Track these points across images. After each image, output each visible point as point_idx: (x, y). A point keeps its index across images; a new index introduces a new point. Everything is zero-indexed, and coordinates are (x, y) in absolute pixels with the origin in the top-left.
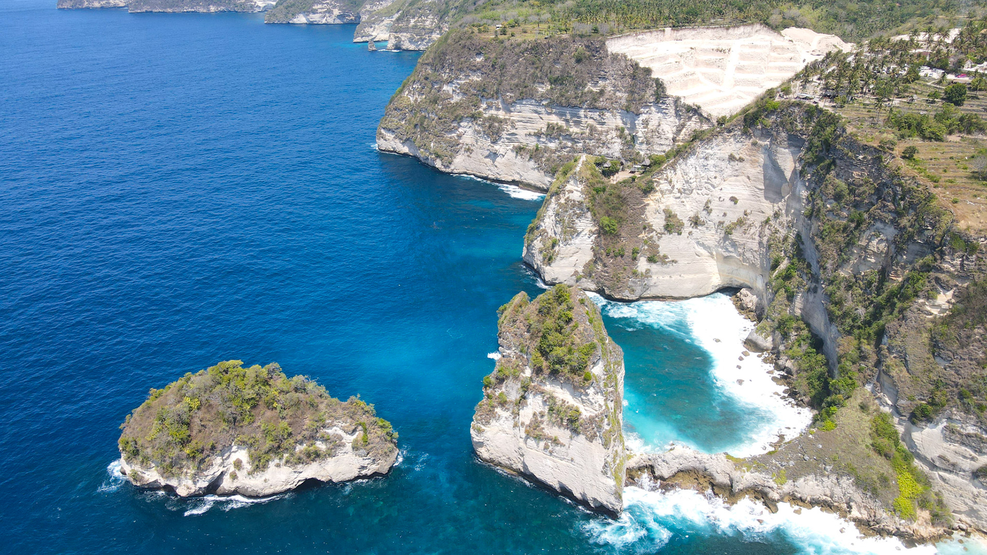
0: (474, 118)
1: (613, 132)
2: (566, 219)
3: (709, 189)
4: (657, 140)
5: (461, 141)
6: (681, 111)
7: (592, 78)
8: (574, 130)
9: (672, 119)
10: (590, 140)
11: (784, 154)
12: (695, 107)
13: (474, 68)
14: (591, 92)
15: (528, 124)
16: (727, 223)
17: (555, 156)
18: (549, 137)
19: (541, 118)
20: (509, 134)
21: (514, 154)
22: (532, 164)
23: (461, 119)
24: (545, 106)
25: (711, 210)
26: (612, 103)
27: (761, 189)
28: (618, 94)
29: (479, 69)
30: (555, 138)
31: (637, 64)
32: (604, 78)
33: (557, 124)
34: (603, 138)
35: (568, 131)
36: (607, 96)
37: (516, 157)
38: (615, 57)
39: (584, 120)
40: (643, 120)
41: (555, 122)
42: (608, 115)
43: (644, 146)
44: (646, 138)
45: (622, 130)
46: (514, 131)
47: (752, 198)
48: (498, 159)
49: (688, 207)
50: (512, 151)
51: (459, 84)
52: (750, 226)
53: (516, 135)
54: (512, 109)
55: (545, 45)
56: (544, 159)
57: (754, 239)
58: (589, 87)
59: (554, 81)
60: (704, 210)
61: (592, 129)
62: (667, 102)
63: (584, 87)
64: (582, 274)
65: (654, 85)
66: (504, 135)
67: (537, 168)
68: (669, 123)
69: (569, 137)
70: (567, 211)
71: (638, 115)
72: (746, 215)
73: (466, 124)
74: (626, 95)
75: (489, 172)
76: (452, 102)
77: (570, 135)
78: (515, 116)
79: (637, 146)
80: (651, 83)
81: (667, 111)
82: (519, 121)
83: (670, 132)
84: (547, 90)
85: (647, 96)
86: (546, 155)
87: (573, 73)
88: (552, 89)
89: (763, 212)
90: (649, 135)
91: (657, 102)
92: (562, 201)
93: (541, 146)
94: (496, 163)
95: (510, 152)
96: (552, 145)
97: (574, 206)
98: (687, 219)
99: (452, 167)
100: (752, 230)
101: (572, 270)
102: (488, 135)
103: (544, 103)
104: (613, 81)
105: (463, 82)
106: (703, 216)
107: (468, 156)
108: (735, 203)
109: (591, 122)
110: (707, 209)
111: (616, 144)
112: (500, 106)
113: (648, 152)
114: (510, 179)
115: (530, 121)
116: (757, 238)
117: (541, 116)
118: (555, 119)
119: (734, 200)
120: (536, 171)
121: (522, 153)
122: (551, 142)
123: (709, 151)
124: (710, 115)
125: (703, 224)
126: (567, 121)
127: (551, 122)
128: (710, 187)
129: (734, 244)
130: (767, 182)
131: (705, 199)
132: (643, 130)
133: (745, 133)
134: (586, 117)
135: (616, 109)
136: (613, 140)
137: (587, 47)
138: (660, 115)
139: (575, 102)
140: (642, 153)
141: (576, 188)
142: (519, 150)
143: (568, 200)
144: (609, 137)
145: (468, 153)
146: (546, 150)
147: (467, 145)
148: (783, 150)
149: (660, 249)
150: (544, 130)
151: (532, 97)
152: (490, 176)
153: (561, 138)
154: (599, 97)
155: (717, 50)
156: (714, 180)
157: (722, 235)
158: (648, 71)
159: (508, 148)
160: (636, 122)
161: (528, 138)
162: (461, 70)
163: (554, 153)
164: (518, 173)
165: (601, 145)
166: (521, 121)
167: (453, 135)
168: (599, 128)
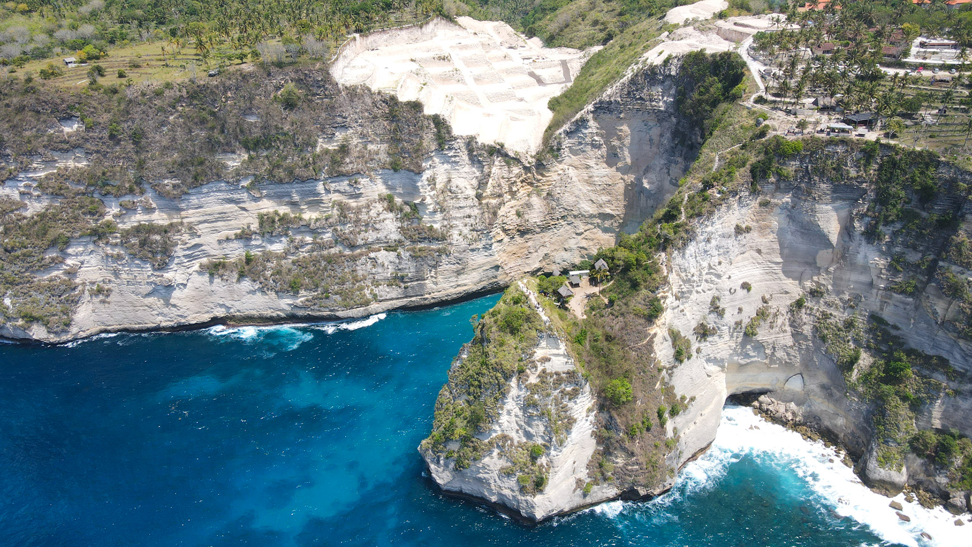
0: (99, 235)
1: (377, 205)
2: (552, 409)
3: (712, 282)
4: (451, 203)
5: (78, 281)
6: (480, 155)
7: (322, 130)
8: (309, 215)
9: (467, 169)
10: (345, 224)
11: (827, 212)
12: (498, 147)
13: (66, 146)
14: (327, 152)
15: (219, 224)
16: (746, 322)
17: (287, 263)
18: (267, 236)
19: (244, 209)
20: (188, 249)
21: (206, 277)
22: (246, 284)
23: (67, 243)
24: (248, 189)
25: (723, 310)
26: (366, 162)
27: (779, 263)
28: (371, 147)
29: (76, 146)
30: (280, 236)
31: (393, 98)
32: (344, 127)
33: (276, 213)
34: (363, 217)
35: (301, 219)
36: (355, 153)
37: (211, 282)
38: (353, 93)
39: (325, 198)
40: (428, 180)
41: (271, 210)
42: (363, 181)
43: (439, 216)
44: (438, 204)
45: (390, 199)
46: (197, 241)
47: (767, 277)
48: (176, 293)
49: (689, 315)
50: (200, 273)
51: (34, 180)
52: (776, 315)
53: (201, 245)
54: (183, 205)
55: (217, 87)
56: (268, 273)
57: (785, 331)
58: (322, 145)
59: (252, 145)
60: (710, 312)
61: (343, 208)
62: (456, 146)
63: (314, 146)
64: (588, 480)
65: (432, 125)
66: (179, 251)
67: (262, 290)
68: (464, 175)
69: (307, 228)
70: (548, 395)
71: (419, 173)
72: (766, 302)
73: (81, 249)
74: (384, 147)
75: (160, 318)
76: (28, 214)
77: (308, 226)
78: (191, 216)
79: (426, 218)
80: (426, 123)
81: (457, 159)
82: (201, 222)
83: (468, 187)
84: (244, 162)
85: (425, 144)
86: (269, 265)
87: (286, 128)
88: (251, 158)
89: (787, 293)
90: (441, 198)
91: (440, 148)
92: (533, 379)
93: (254, 252)
94: (172, 301)
95: (195, 275)
96: (277, 247)
97: (559, 381)
98: (692, 332)
99: (74, 330)
100: (780, 321)
101: (572, 481)
102: (144, 259)
103: (245, 183)
104: (359, 129)
105: (42, 174)
106: (711, 321)
107: (103, 302)
108: (749, 290)
109: (336, 197)
110: (716, 308)
111: (387, 222)
112: (154, 205)
113: (446, 223)
114: (206, 318)
115: (223, 217)
116: (788, 329)
117: (242, 205)
118: (268, 206)
119: (746, 286)
120: (259, 294)
121: (221, 271)
122: (272, 243)
123: (709, 229)
124: (516, 153)
125: (713, 332)
126: (294, 204)
127: (264, 211)
128: (714, 278)
129: (760, 347)
130: (786, 251)
131: (708, 297)
132: (432, 193)
133: (754, 192)
134: (328, 191)
135: (374, 170)
136: (382, 217)
137: (299, 81)
138: (446, 166)
139: (305, 173)
140: (437, 226)
141: (555, 351)
142: (215, 269)
143: (544, 375)
144: (373, 213)
145: (101, 297)
146: (268, 257)
147: (93, 283)
148: (824, 207)
149: (675, 391)
150: (255, 226)
151: (219, 177)
152: (163, 324)
153: (290, 233)
154: (343, 158)
155: (440, 58)
156: (719, 267)
157: (740, 340)
158: (416, 106)
159: (191, 271)
160: (419, 184)
161: (225, 245)
162: (31, 153)
163: (285, 258)
164: (222, 306)
165: (363, 228)
166: (205, 222)
167: (55, 273)
168: (353, 203)
